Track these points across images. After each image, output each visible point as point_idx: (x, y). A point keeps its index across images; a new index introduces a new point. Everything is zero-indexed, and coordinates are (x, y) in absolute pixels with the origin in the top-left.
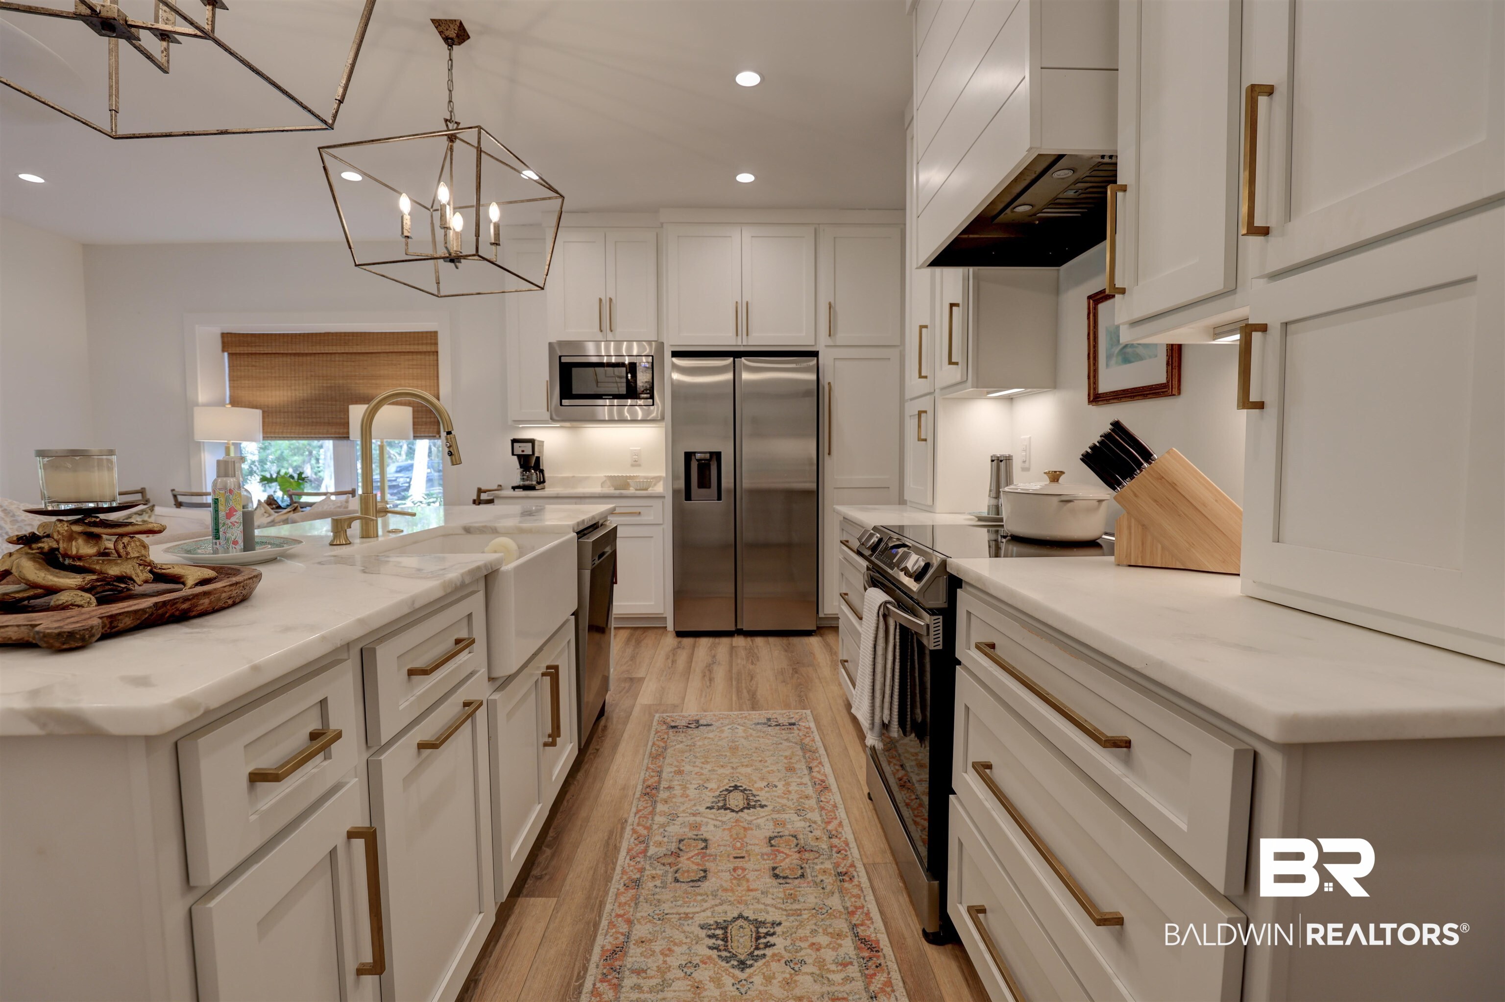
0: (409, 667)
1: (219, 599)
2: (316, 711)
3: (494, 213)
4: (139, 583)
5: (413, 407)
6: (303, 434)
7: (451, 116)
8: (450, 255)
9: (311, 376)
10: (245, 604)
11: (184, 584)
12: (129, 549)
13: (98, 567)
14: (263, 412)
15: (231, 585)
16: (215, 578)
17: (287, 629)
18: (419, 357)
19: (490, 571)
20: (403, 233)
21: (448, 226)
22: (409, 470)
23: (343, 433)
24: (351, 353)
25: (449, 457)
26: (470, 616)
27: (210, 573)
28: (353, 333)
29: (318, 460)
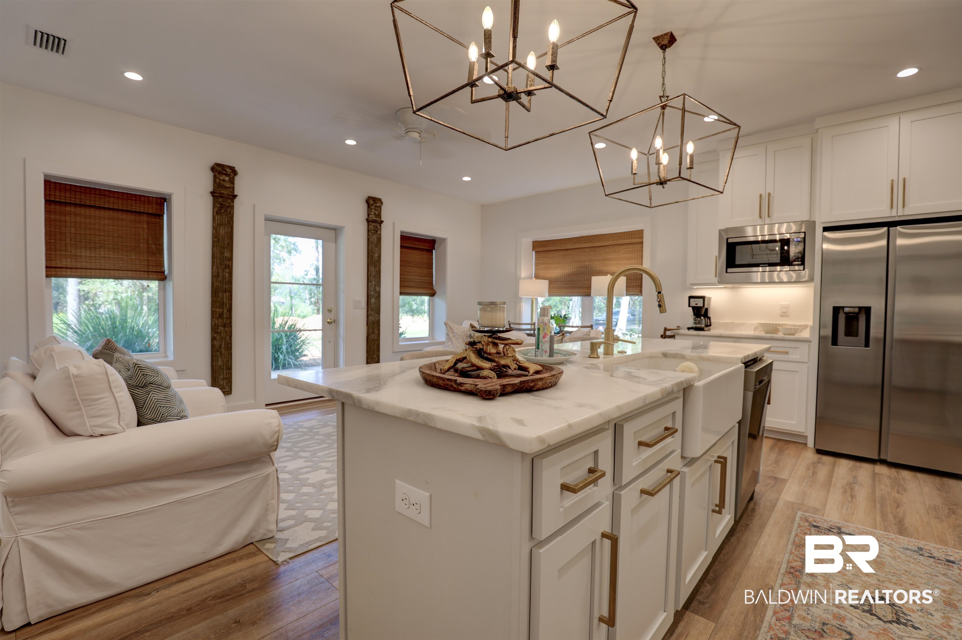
0: (639, 440)
1: (546, 383)
2: (592, 458)
3: (690, 148)
4: (513, 369)
5: (627, 277)
6: (567, 293)
7: (664, 93)
8: (660, 180)
9: (573, 261)
10: (555, 387)
11: (529, 372)
12: (508, 351)
13: (497, 359)
14: (549, 281)
15: (551, 376)
16: (542, 371)
17: (581, 406)
18: (631, 246)
19: (689, 385)
20: (632, 172)
21: (660, 162)
22: (617, 315)
23: (587, 293)
24: (594, 247)
25: (658, 308)
26: (674, 413)
27: (539, 368)
28: (595, 235)
29: (568, 307)
